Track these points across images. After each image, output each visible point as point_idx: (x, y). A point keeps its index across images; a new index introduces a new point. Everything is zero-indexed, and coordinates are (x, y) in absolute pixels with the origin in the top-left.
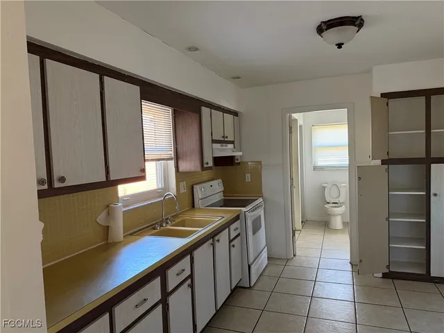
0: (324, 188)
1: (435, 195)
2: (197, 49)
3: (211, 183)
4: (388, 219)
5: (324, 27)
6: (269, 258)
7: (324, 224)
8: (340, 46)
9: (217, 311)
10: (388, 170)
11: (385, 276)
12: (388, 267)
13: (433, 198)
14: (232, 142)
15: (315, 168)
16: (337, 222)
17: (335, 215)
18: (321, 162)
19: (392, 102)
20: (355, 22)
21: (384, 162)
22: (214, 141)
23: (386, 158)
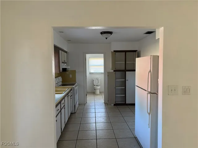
0: (93, 80)
1: (127, 80)
2: (63, 32)
3: (59, 78)
4: (115, 88)
5: (103, 33)
6: (79, 104)
7: (94, 93)
8: (106, 38)
9: (69, 119)
10: (115, 73)
11: (114, 105)
12: (115, 102)
13: (126, 81)
14: (66, 63)
15: (90, 73)
16: (98, 92)
17: (97, 89)
18: (92, 71)
19: (117, 53)
20: (111, 33)
21: (114, 71)
22: (63, 63)
23: (115, 70)
